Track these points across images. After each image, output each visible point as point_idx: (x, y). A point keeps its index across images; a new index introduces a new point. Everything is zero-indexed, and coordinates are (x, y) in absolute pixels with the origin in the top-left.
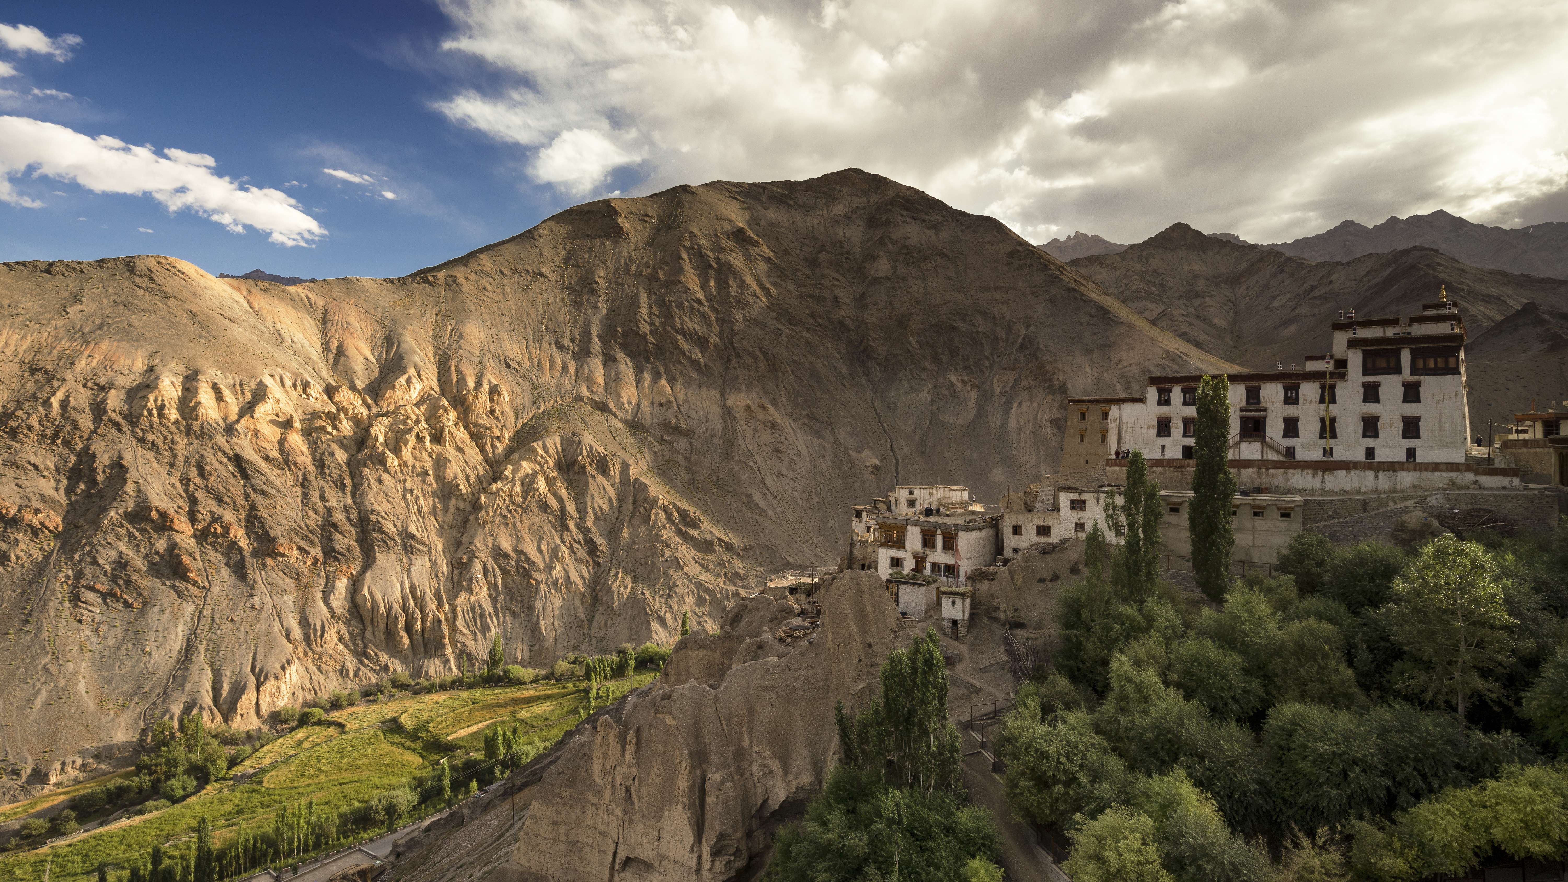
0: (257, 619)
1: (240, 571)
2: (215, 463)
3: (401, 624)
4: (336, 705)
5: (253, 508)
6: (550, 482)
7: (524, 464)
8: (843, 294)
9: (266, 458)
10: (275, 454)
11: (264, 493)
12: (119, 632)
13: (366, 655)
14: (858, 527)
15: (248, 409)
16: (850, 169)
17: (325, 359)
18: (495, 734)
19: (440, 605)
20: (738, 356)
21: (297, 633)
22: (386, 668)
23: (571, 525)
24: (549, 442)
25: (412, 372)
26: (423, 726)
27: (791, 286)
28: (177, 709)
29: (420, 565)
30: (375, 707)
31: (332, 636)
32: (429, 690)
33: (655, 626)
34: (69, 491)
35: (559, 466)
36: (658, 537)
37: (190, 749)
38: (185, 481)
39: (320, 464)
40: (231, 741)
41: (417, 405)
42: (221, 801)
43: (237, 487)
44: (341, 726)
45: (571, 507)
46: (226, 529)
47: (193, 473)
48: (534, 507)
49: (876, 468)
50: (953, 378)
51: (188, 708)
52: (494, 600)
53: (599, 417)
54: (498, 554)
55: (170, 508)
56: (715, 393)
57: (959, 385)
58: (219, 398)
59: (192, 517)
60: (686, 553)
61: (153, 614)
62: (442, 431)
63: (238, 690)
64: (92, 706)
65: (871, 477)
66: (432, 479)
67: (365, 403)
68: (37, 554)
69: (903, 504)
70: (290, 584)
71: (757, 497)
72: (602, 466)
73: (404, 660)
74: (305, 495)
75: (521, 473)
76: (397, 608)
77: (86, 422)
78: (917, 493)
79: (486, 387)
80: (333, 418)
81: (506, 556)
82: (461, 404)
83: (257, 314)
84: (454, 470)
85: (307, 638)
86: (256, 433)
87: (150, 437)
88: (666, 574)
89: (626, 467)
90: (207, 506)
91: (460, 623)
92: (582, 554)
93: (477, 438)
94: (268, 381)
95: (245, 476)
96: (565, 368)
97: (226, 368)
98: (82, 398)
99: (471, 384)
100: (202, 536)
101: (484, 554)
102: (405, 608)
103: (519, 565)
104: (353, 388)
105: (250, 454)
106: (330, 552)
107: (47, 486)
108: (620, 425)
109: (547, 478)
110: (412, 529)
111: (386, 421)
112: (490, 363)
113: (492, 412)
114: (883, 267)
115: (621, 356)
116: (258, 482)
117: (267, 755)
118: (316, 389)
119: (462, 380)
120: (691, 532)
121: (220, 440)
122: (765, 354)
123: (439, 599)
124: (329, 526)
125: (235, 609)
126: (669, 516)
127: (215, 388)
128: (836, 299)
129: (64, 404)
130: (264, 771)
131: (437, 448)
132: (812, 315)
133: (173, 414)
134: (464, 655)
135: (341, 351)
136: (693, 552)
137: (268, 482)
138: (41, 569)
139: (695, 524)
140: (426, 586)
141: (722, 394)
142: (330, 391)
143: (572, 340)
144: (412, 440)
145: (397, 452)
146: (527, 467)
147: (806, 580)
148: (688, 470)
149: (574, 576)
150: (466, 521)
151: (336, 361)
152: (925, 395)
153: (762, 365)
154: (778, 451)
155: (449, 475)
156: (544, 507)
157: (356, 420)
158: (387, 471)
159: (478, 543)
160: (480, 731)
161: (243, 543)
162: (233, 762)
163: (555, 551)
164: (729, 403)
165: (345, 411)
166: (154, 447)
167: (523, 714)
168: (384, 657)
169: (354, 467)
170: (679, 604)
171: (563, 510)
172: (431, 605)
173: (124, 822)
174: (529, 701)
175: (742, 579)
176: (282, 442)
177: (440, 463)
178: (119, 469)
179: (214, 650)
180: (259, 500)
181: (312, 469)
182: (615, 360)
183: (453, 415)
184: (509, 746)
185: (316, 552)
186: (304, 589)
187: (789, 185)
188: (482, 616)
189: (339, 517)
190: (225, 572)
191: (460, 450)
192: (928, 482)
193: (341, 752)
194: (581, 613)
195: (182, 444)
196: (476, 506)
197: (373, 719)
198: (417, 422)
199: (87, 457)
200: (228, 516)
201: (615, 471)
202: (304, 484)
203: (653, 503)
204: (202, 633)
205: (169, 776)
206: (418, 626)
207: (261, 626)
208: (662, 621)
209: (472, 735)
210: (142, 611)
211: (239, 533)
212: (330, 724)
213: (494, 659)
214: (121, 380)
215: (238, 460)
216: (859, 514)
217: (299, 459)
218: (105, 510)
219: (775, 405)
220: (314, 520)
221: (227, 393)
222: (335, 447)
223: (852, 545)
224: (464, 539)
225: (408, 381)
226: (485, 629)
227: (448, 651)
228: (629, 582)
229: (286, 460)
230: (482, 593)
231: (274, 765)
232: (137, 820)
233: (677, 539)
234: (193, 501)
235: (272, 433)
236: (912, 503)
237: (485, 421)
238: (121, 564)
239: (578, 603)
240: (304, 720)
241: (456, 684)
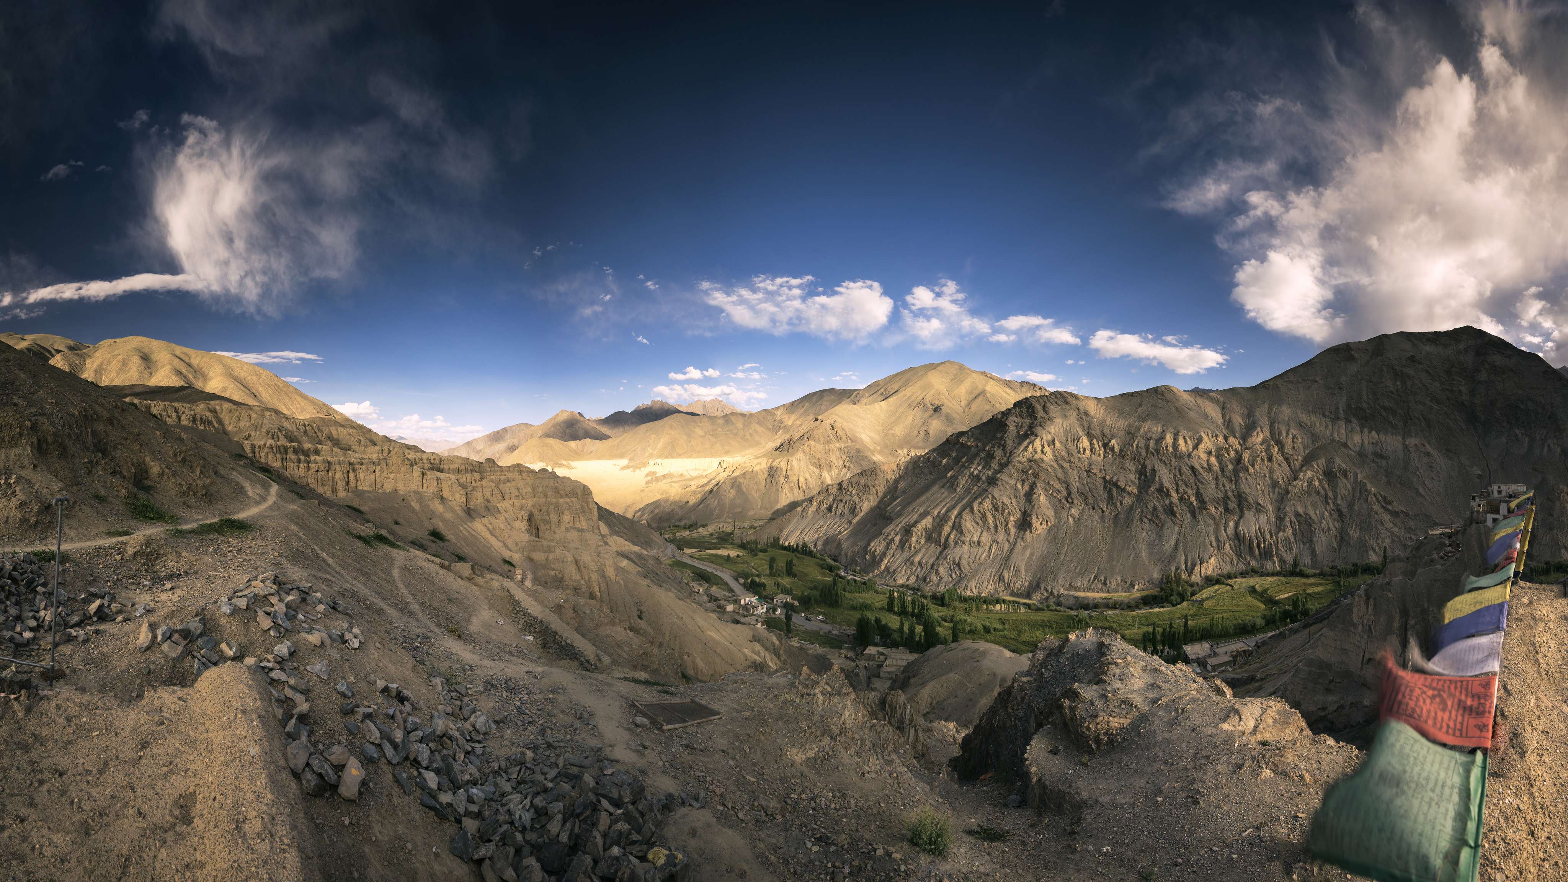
0: (1200, 536)
1: (1194, 515)
2: (1185, 469)
3: (1255, 544)
4: (1229, 577)
5: (1198, 489)
6: (1320, 481)
7: (1308, 472)
8: (1464, 389)
9: (1203, 468)
10: (1205, 466)
11: (1202, 483)
12: (1154, 535)
13: (1241, 556)
14: (1474, 504)
15: (1196, 447)
16: (1467, 326)
17: (1223, 424)
18: (1298, 598)
19: (1271, 537)
20: (1411, 419)
21: (1214, 544)
22: (1249, 563)
23: (1330, 502)
24: (1320, 462)
25: (1259, 429)
26: (1265, 591)
27: (1437, 384)
28: (1173, 569)
29: (1263, 518)
30: (1245, 580)
31: (1227, 547)
32: (1268, 575)
33: (1371, 552)
34: (1139, 479)
35: (1324, 473)
36: (1372, 509)
37: (1178, 585)
38: (1175, 477)
39: (1222, 470)
40: (1192, 585)
41: (1261, 444)
42: (1189, 609)
43: (1192, 480)
44: (1232, 586)
45: (1330, 494)
46: (1189, 497)
47: (1177, 473)
48: (1313, 493)
49: (1479, 475)
50: (1517, 431)
51: (1177, 569)
52: (1295, 535)
53: (1344, 450)
54: (1297, 515)
55: (1170, 487)
56: (1400, 438)
57: (1520, 435)
58: (1186, 442)
59: (1177, 491)
60: (1386, 517)
61: (1165, 529)
62: (1272, 455)
63: (1194, 566)
64: (1147, 562)
65: (1478, 480)
66: (1268, 479)
67: (1239, 443)
68: (1130, 503)
69: (1496, 494)
70: (1211, 522)
71: (1421, 490)
72: (1345, 474)
73: (1257, 560)
74: (1217, 484)
75: (1307, 476)
76: (1253, 536)
77: (1143, 453)
78: (1502, 487)
79: (1291, 436)
80: (1227, 450)
81: (1300, 515)
82: (1280, 444)
83: (1199, 406)
84: (1277, 475)
85: (1218, 546)
86: (1199, 457)
87: (1163, 458)
88: (1376, 527)
89: (1356, 475)
90: (1182, 487)
91: (1280, 546)
92: (1336, 516)
93: (1287, 460)
94: (1203, 435)
95: (1195, 475)
96: (1327, 426)
97: (1188, 429)
98: (1142, 444)
99: (1284, 434)
100: (1181, 499)
101: (1290, 515)
102: (1257, 538)
103: (1306, 521)
104: (1235, 437)
105: (1197, 466)
106: (1227, 509)
107: (1132, 477)
108: (1353, 454)
109: (1319, 479)
110: (1260, 501)
111: (1248, 452)
112: (1292, 424)
113: (1294, 447)
114: (1483, 376)
115: (1354, 420)
116: (1200, 477)
117: (1206, 593)
118: (1221, 438)
119: (1280, 433)
120: (1388, 507)
121: (1186, 460)
122: (1424, 418)
123: (1271, 534)
124: (1226, 498)
125: (1192, 530)
126: (1377, 499)
127: (1184, 438)
128: (1460, 391)
129: (1137, 447)
130: (1204, 600)
131: (1269, 464)
132: (1448, 399)
133: (1170, 449)
134: (1282, 561)
135: (1230, 420)
136: (1389, 517)
137: (1203, 478)
138: (1132, 508)
139: (1390, 503)
140: (1266, 528)
141: (1403, 438)
142: (1226, 438)
143: (1331, 412)
144: (1259, 460)
145: (1253, 466)
146: (1309, 474)
147: (1447, 530)
148: (1386, 476)
149: (1331, 526)
150: (1282, 498)
151: (1228, 425)
152: (1504, 439)
153: (1423, 424)
154: (1431, 467)
155: (1275, 476)
156: (1318, 493)
157: (1236, 451)
158: (1249, 474)
159: (1288, 509)
160: (1290, 597)
161: (1195, 503)
162: (1193, 594)
163: (1323, 514)
164: (1407, 443)
165: (1232, 447)
166: (1164, 463)
167: (1309, 591)
168: (1248, 558)
169: (1236, 472)
170: (1382, 542)
171: (1326, 494)
172: (1268, 537)
173: (1157, 610)
174: (1312, 585)
175: (1413, 531)
176: (1208, 461)
177: (1271, 471)
178: (1154, 470)
179: (1185, 548)
180: (1200, 485)
181: (1219, 472)
182: (1350, 422)
183: (1276, 449)
184: (1304, 605)
185: (1221, 509)
186: (1217, 525)
187: (1436, 334)
188: (1290, 543)
189: (1230, 494)
190: (1189, 515)
191: (1280, 465)
192: (1507, 482)
193: (1232, 597)
194: (1335, 545)
195: (1174, 461)
196: (1287, 492)
197: (1244, 585)
198: (1262, 452)
199: (1144, 466)
200: (1190, 492)
201: (1351, 476)
202: (1217, 479)
203: (1370, 492)
204: (1181, 539)
205: (1171, 595)
206: (1262, 545)
207: (1201, 539)
208: (1374, 551)
209: (1286, 598)
210: (1161, 528)
211: (1193, 499)
212: (1228, 585)
213: (1296, 563)
214: (1154, 436)
215: (1192, 468)
216: (1474, 498)
217: (1215, 468)
218: (1150, 487)
219: (1429, 444)
220: (1220, 495)
221: (1188, 440)
222: (1228, 463)
223: (1472, 513)
224: (1282, 507)
225: (1258, 434)
226: (1291, 549)
227: (1275, 558)
228: (1358, 531)
229: (1209, 468)
230: (1290, 532)
231: (1207, 599)
232: (1162, 610)
233: (1382, 510)
234: (1177, 485)
235: (1204, 457)
236: (1500, 492)
237: (1290, 452)
238: (1155, 509)
239: (1334, 540)
240: (1218, 582)
241: (1278, 574)
